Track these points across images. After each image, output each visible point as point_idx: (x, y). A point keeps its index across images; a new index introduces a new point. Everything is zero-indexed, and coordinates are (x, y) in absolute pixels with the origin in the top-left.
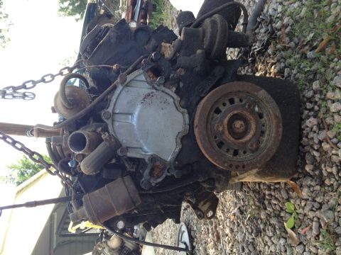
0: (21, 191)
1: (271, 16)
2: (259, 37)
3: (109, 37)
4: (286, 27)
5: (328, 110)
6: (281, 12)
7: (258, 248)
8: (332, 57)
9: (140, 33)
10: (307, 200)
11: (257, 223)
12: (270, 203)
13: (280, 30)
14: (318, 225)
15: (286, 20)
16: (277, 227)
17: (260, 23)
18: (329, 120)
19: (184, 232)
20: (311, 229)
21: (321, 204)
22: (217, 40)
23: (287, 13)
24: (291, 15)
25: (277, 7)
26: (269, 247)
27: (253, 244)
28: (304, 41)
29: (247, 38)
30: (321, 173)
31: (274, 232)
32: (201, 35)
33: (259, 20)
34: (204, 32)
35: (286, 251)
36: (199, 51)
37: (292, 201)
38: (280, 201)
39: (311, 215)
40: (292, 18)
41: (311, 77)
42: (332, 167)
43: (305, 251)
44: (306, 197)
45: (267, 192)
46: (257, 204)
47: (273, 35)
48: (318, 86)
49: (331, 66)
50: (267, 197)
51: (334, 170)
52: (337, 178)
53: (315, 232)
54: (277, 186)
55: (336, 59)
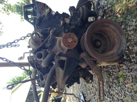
0: (13, 91)
1: (103, 6)
2: (100, 14)
3: (45, 18)
4: (109, 8)
5: (129, 35)
6: (106, 3)
7: (111, 93)
8: (127, 15)
9: (56, 16)
10: (126, 69)
11: (109, 83)
12: (113, 75)
13: (107, 10)
14: (132, 78)
15: (109, 6)
16: (117, 83)
17: (99, 9)
18: (129, 38)
19: (81, 95)
20: (129, 80)
21: (132, 69)
22: (85, 14)
23: (109, 3)
24: (110, 4)
25: (105, 2)
26: (115, 91)
27: (109, 92)
28: (117, 12)
29: (96, 12)
30: (130, 58)
31: (116, 85)
32: (79, 13)
33: (99, 8)
34: (80, 12)
35: (121, 91)
36: (79, 19)
37: (121, 71)
38: (116, 73)
39: (128, 74)
40: (111, 5)
41: (121, 24)
42: (133, 55)
43: (128, 89)
44: (126, 68)
45: (111, 71)
46: (108, 76)
47: (105, 12)
48: (124, 27)
49: (127, 18)
50: (111, 72)
51: (134, 55)
52: (136, 58)
53: (131, 81)
54: (115, 67)
55: (129, 16)
